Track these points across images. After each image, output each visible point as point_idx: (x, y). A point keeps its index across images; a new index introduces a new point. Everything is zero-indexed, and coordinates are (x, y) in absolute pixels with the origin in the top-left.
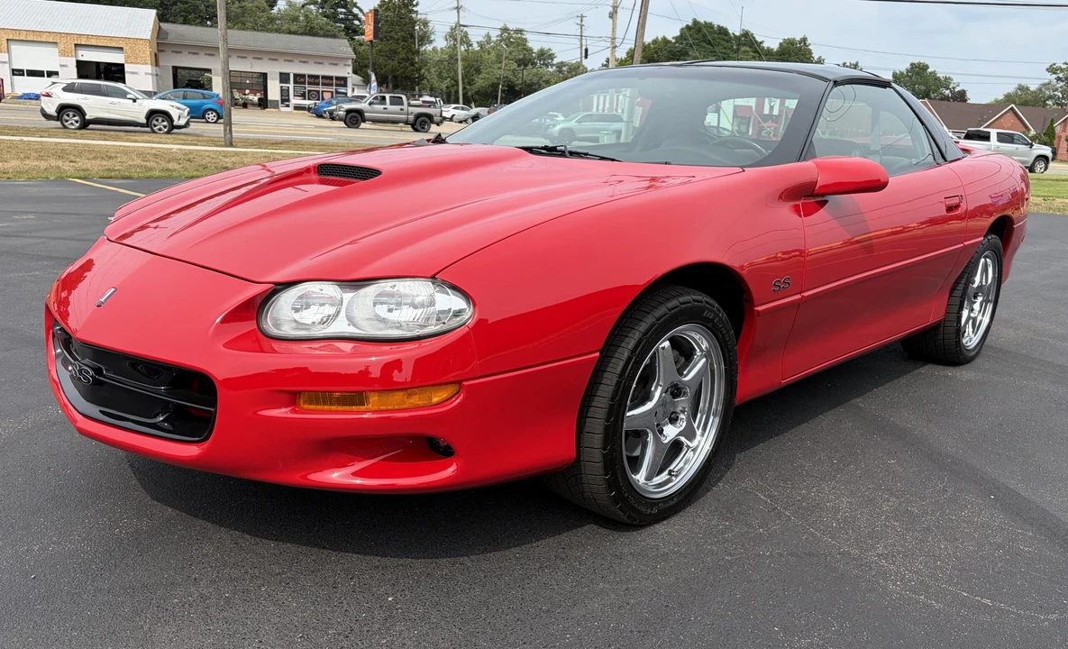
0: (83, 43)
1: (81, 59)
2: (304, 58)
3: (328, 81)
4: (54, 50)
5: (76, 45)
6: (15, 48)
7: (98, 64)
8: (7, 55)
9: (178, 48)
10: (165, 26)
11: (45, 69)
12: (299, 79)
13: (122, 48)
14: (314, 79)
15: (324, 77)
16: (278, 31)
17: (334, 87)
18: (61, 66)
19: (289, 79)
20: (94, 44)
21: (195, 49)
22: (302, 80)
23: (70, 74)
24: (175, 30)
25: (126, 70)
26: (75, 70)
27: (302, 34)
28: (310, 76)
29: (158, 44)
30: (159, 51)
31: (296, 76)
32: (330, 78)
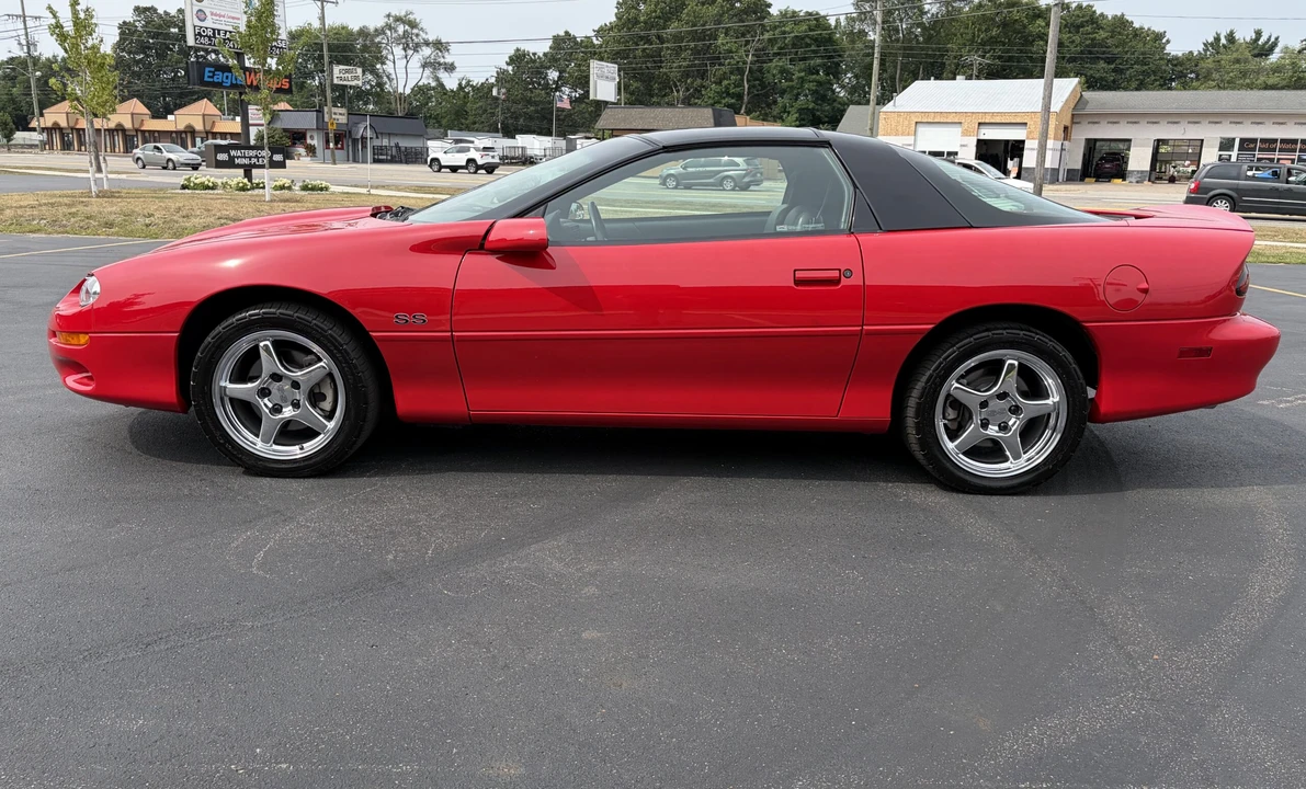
0: (987, 121)
1: (982, 137)
2: (1258, 118)
3: (1289, 146)
4: (957, 130)
5: (980, 124)
6: (921, 129)
7: (1007, 142)
8: (913, 137)
9: (1095, 118)
10: (1088, 95)
11: (946, 150)
12: (1247, 144)
13: (1026, 124)
14: (1269, 144)
15: (1283, 141)
16: (1250, 87)
17: (1297, 154)
18: (962, 146)
19: (1233, 146)
20: (998, 121)
21: (1115, 117)
22: (1252, 146)
23: (968, 154)
24: (1100, 99)
25: (1026, 146)
26: (974, 149)
27: (1283, 88)
28: (1263, 141)
29: (1073, 115)
30: (1073, 123)
31: (1243, 141)
32: (1294, 141)
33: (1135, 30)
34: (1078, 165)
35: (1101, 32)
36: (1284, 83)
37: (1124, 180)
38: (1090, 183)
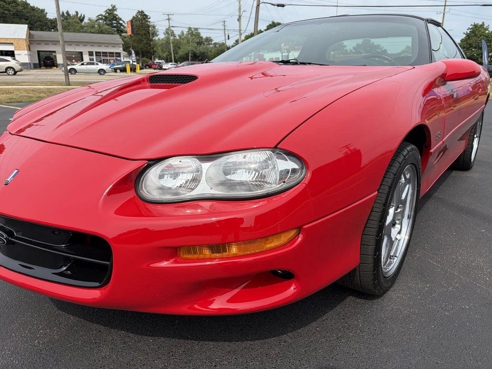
2: (99, 44)
3: (111, 55)
7: (2, 51)
9: (39, 42)
10: (32, 32)
13: (12, 44)
14: (105, 54)
15: (109, 53)
16: (86, 32)
17: (115, 57)
19: (93, 54)
21: (47, 42)
22: (99, 54)
24: (37, 34)
25: (15, 53)
27: (97, 33)
28: (103, 53)
29: (29, 40)
30: (30, 44)
31: (96, 53)
32: (113, 53)
33: (32, 7)
34: (37, 62)
35: (19, 7)
36: (97, 31)
37: (57, 67)
38: (43, 69)
